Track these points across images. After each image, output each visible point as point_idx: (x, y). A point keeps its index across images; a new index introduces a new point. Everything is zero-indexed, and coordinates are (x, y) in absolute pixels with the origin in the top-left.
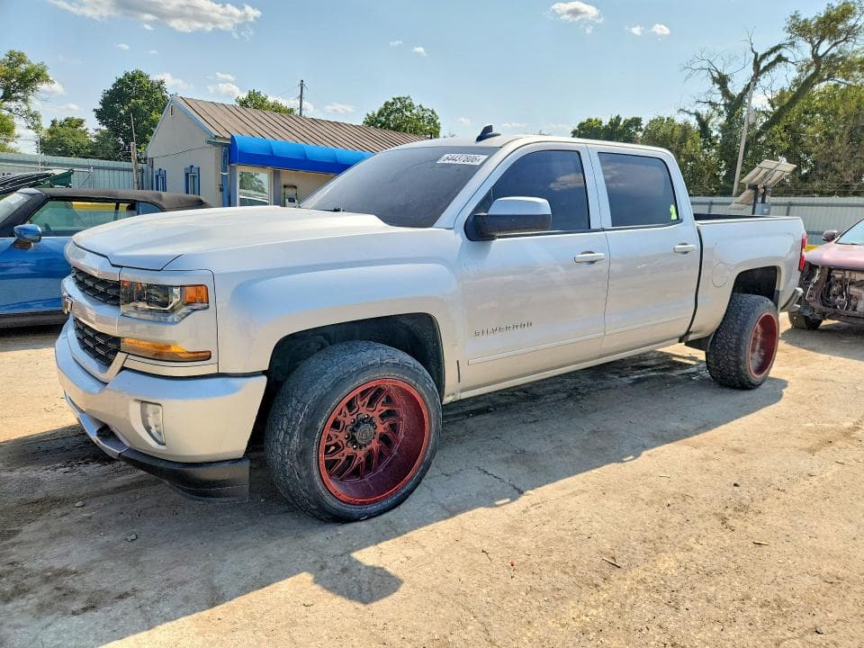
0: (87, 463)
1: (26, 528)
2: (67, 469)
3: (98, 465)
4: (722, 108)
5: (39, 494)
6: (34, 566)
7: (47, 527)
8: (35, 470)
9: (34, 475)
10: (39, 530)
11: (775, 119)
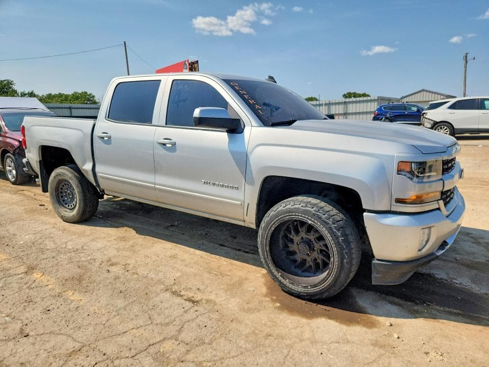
0: (441, 279)
1: (483, 261)
2: (454, 281)
3: (436, 276)
5: (474, 272)
6: (482, 248)
7: (474, 258)
8: (472, 288)
9: (473, 286)
10: (478, 258)
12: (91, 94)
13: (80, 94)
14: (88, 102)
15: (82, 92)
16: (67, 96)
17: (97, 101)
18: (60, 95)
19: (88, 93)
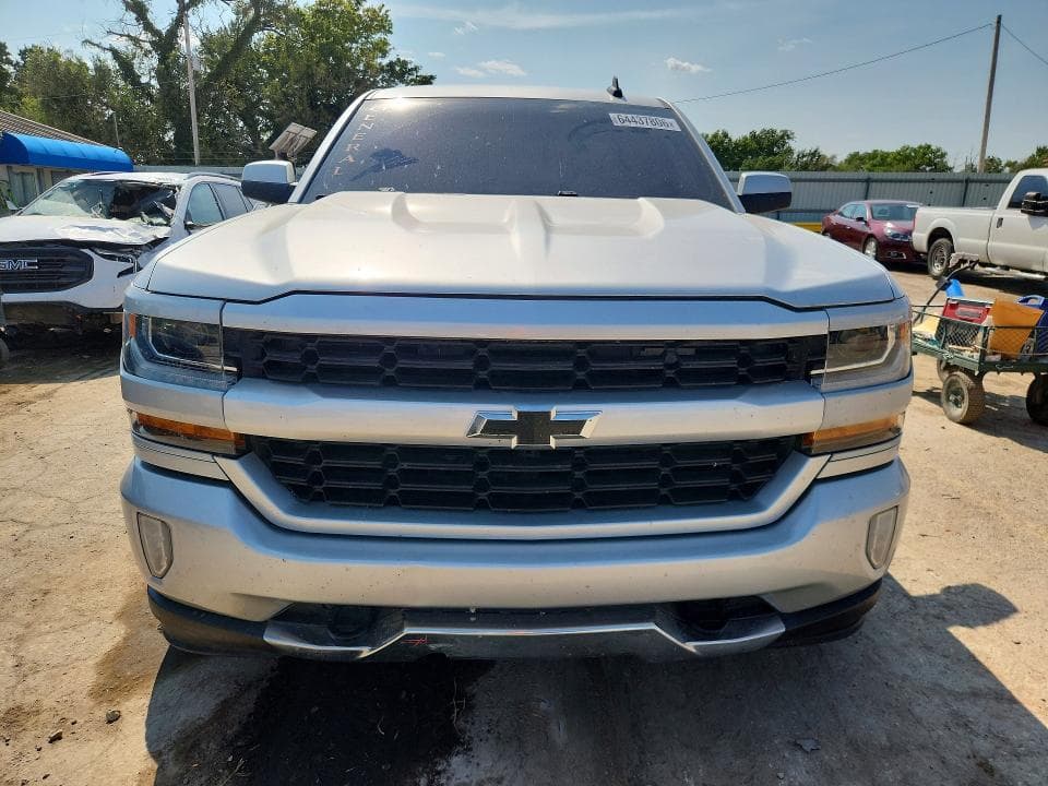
4: (147, 46)
11: (220, 71)
12: (938, 150)
13: (914, 150)
14: (928, 169)
15: (920, 147)
16: (885, 156)
17: (950, 164)
18: (875, 155)
19: (933, 148)
